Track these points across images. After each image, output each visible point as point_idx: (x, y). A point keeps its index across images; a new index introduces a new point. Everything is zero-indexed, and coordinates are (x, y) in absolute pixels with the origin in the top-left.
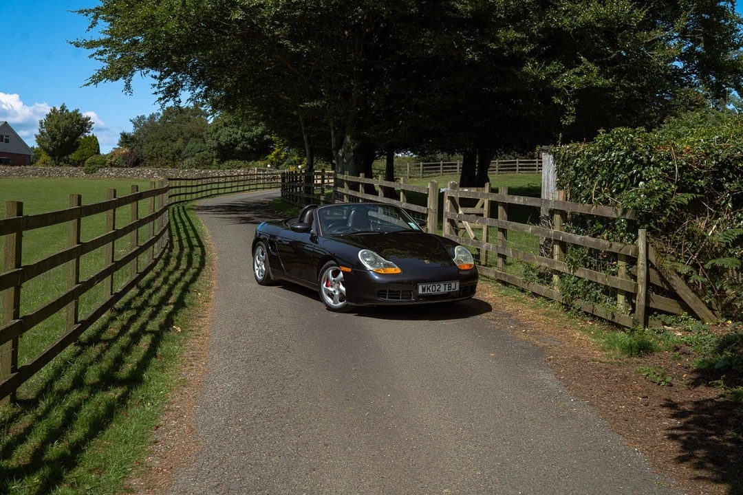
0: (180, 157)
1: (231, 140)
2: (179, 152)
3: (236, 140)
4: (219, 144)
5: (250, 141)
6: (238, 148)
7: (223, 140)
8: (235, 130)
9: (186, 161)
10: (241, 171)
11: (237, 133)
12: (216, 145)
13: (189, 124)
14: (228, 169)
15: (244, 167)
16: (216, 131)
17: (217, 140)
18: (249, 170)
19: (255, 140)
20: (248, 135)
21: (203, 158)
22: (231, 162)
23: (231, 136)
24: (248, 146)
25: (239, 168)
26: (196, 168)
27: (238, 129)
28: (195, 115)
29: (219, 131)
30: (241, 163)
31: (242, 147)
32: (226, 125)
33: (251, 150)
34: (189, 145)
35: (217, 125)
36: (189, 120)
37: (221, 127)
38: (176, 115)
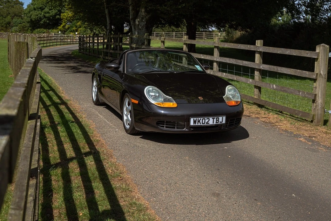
0: (10, 26)
1: (38, 18)
2: (9, 23)
3: (40, 18)
4: (31, 20)
5: (49, 18)
6: (42, 22)
7: (33, 17)
8: (40, 12)
9: (14, 28)
10: (45, 35)
11: (41, 14)
12: (29, 20)
13: (13, 9)
14: (38, 33)
15: (47, 32)
16: (29, 12)
17: (30, 17)
18: (49, 34)
19: (51, 18)
20: (47, 15)
21: (23, 27)
22: (39, 30)
23: (37, 15)
24: (47, 21)
25: (44, 33)
26: (19, 32)
27: (42, 12)
28: (17, 4)
29: (31, 13)
30: (45, 30)
31: (44, 22)
32: (35, 9)
33: (49, 23)
34: (14, 20)
35: (30, 9)
36: (13, 7)
37: (32, 10)
38: (5, 4)
